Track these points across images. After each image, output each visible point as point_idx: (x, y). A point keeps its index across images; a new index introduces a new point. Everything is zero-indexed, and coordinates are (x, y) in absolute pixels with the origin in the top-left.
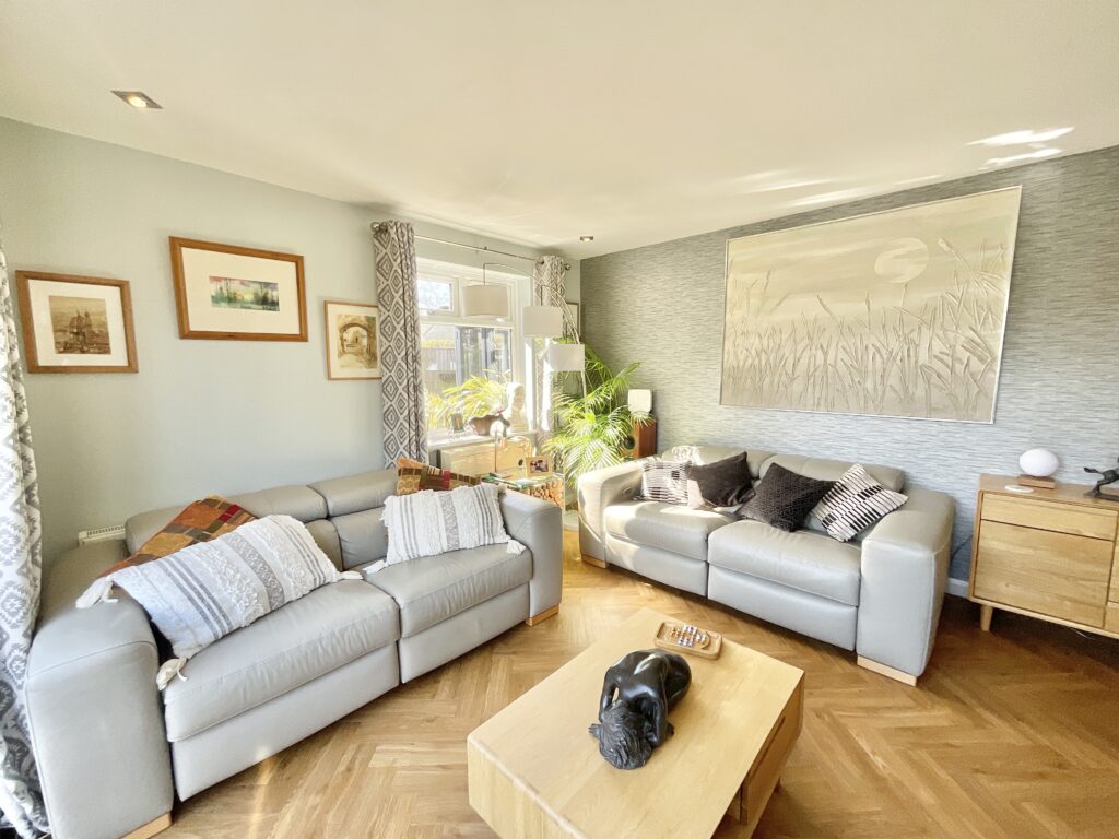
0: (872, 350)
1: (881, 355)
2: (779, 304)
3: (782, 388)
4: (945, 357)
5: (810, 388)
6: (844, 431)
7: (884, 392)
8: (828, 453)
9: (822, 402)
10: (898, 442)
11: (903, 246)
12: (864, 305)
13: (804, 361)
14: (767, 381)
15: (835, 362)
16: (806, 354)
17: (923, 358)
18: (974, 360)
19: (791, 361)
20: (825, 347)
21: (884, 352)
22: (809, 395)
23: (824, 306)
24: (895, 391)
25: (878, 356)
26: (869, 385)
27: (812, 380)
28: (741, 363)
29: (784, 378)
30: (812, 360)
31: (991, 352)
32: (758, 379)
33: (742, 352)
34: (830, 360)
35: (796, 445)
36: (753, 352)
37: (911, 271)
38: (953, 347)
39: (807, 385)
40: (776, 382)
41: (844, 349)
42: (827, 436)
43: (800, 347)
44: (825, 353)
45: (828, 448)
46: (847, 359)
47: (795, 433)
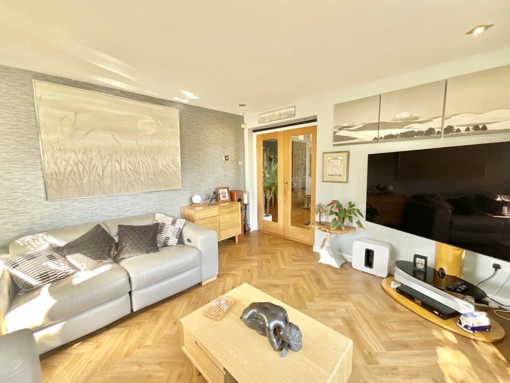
0: (141, 163)
1: (146, 166)
2: (87, 134)
3: (97, 184)
4: (166, 166)
5: (114, 182)
6: (134, 201)
7: (149, 181)
8: (127, 214)
9: (122, 189)
10: (155, 202)
11: (147, 119)
12: (135, 141)
13: (108, 168)
14: (85, 181)
15: (126, 168)
16: (110, 164)
17: (160, 167)
18: (175, 167)
19: (100, 169)
20: (119, 161)
21: (146, 164)
22: (114, 187)
23: (116, 140)
24: (153, 181)
25: (144, 166)
26: (142, 179)
27: (115, 179)
28: (62, 170)
29: (97, 178)
30: (114, 167)
31: (177, 163)
32: (78, 179)
33: (61, 163)
34: (123, 167)
35: (108, 214)
36: (72, 162)
37: (151, 131)
38: (168, 162)
39: (112, 181)
40: (92, 180)
41: (129, 162)
42: (125, 206)
43: (105, 160)
44: (120, 164)
45: (127, 211)
46: (131, 167)
47: (108, 208)
